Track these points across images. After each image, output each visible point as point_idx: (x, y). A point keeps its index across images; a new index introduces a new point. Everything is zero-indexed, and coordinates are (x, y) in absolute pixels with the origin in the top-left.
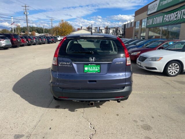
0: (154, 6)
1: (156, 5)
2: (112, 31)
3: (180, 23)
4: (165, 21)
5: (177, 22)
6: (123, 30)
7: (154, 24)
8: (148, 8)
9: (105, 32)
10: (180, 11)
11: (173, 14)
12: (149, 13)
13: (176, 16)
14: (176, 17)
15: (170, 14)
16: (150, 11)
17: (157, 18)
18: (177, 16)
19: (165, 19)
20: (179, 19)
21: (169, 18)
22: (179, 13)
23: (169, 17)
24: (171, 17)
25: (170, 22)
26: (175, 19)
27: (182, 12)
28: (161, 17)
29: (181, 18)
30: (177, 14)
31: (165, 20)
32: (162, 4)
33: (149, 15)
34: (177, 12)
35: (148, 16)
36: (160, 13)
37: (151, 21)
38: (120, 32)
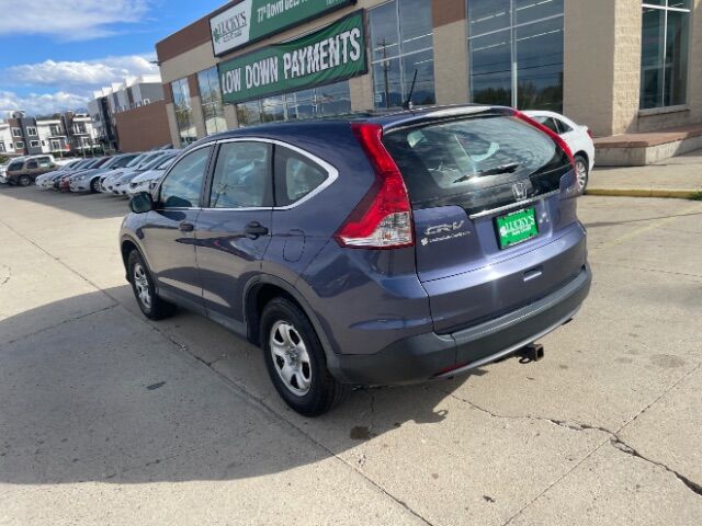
0: (233, 24)
1: (241, 20)
2: (48, 130)
3: (346, 78)
4: (289, 75)
5: (333, 76)
6: (100, 124)
7: (249, 86)
8: (213, 30)
9: (14, 140)
10: (335, 39)
11: (310, 48)
12: (221, 47)
13: (324, 54)
14: (326, 60)
15: (301, 51)
16: (221, 40)
17: (255, 65)
18: (329, 55)
19: (286, 67)
20: (337, 63)
21: (303, 65)
22: (332, 46)
23: (302, 58)
24: (306, 59)
25: (310, 79)
26: (324, 67)
27: (341, 41)
28: (273, 63)
29: (345, 61)
30: (326, 48)
31: (289, 71)
32: (265, 15)
33: (221, 55)
34: (324, 43)
35: (218, 60)
36: (265, 48)
37: (235, 78)
38: (83, 130)
